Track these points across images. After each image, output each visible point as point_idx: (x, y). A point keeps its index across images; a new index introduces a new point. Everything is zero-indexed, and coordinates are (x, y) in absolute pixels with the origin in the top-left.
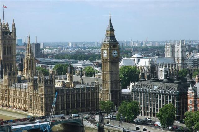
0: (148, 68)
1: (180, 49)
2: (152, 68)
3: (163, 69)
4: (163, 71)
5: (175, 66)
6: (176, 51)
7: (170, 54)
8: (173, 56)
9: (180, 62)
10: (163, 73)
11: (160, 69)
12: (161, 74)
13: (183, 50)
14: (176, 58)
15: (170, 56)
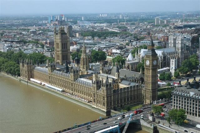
0: (161, 57)
1: (180, 42)
2: (164, 57)
3: (174, 60)
4: (174, 61)
5: (177, 54)
6: (177, 43)
7: (172, 44)
8: (175, 46)
9: (180, 51)
10: (174, 63)
11: (171, 60)
12: (173, 64)
13: (182, 42)
14: (177, 48)
15: (172, 46)
